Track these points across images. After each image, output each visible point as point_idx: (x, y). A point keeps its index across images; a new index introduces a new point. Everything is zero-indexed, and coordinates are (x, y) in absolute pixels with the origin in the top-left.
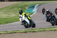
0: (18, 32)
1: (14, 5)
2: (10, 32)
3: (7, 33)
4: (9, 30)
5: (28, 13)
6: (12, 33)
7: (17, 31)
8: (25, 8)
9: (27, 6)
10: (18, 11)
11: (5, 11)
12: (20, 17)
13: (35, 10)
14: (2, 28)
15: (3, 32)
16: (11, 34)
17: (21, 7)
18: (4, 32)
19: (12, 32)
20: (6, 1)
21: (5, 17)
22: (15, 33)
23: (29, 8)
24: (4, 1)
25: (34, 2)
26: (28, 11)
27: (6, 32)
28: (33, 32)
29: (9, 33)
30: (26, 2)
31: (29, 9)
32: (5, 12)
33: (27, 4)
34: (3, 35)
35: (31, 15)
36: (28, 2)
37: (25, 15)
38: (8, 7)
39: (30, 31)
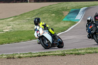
0: (50, 55)
1: (43, 9)
2: (37, 55)
3: (31, 57)
4: (35, 51)
5: (67, 21)
6: (39, 56)
7: (49, 52)
8: (62, 14)
9: (66, 10)
10: (50, 18)
11: (28, 18)
12: (35, 30)
13: (79, 17)
14: (22, 47)
15: (25, 55)
16: (38, 58)
17: (55, 12)
18: (27, 55)
19: (41, 54)
20: (30, 2)
21: (28, 29)
22: (45, 55)
23: (70, 13)
24: (27, 2)
25: (78, 2)
26: (68, 18)
27: (30, 55)
28: (75, 54)
29: (35, 56)
30: (65, 3)
31: (70, 15)
32: (28, 20)
33: (67, 7)
34: (24, 60)
35: (73, 25)
36: (67, 3)
37: (45, 26)
38: (33, 11)
39: (72, 54)
